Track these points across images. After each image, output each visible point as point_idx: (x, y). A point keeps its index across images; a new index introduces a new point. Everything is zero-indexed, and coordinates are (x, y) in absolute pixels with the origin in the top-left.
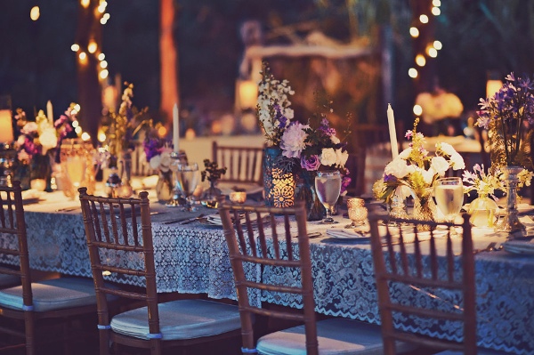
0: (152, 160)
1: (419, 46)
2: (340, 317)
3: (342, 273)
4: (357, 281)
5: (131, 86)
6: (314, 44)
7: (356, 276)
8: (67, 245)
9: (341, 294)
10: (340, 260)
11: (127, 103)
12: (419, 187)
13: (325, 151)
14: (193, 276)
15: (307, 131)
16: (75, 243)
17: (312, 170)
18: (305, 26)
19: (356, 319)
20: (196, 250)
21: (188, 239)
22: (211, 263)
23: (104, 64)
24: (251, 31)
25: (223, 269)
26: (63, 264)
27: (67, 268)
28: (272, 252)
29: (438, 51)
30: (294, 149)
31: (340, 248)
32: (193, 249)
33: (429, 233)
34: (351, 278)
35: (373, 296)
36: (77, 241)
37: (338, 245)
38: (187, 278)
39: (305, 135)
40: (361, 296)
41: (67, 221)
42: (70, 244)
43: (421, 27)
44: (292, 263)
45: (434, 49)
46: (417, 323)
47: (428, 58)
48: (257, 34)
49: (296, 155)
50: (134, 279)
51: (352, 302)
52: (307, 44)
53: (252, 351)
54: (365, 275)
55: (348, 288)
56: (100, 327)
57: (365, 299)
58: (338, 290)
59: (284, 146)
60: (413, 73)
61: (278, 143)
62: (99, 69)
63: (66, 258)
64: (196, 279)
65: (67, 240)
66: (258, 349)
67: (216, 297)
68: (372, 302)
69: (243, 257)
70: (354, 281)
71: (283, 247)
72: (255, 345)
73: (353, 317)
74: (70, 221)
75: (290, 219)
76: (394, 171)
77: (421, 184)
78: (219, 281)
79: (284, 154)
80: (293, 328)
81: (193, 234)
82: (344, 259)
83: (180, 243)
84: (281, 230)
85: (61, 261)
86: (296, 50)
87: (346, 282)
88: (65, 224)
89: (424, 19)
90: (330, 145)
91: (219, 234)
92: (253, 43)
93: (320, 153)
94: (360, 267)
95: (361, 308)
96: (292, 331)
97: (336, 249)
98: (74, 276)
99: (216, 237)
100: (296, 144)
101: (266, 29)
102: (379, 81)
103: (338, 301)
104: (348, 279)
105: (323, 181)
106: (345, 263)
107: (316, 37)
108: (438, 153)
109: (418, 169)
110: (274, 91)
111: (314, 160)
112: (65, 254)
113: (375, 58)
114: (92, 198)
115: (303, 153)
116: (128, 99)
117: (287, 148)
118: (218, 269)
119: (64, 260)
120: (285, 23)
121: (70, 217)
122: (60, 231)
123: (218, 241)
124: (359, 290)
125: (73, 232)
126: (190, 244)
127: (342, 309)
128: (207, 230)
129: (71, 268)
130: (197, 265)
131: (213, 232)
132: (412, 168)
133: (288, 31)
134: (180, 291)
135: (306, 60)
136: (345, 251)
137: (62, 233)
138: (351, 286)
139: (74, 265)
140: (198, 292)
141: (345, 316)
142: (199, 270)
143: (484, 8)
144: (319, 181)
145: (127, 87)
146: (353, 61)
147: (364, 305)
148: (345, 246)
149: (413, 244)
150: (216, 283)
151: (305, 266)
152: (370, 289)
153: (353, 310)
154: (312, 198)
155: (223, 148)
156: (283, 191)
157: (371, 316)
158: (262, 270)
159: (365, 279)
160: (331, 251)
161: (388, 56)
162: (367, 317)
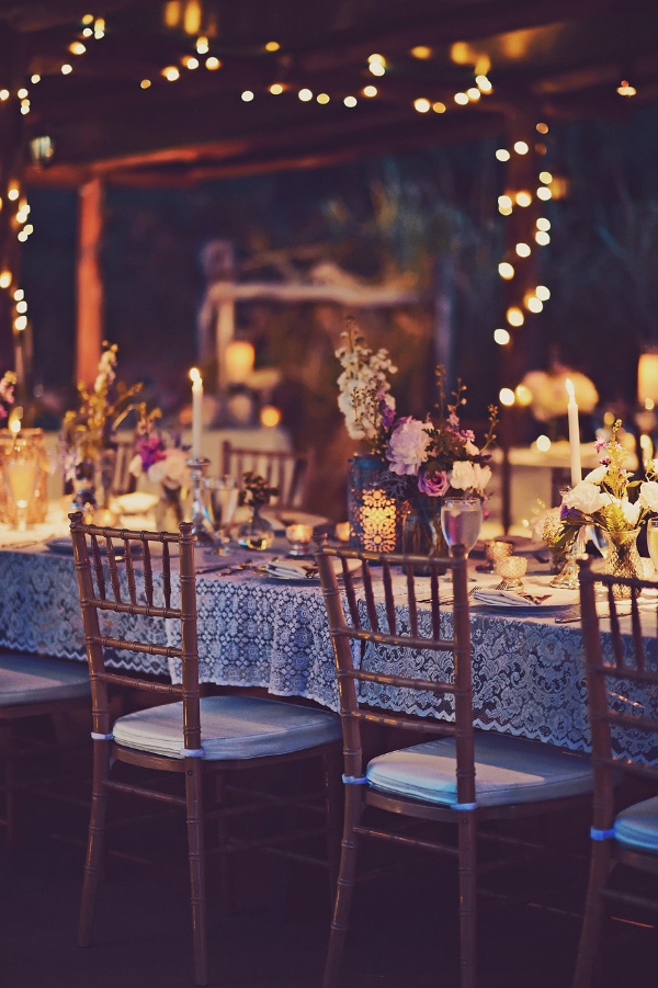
0: (152, 469)
1: (513, 293)
2: (493, 732)
3: (503, 662)
4: (527, 674)
5: (115, 348)
6: (322, 282)
7: (526, 667)
8: (18, 602)
9: (499, 696)
10: (502, 640)
11: (108, 376)
12: (617, 528)
13: (457, 465)
14: (242, 659)
15: (431, 434)
16: (32, 599)
17: (437, 495)
18: (307, 252)
19: (521, 736)
20: (249, 617)
21: (236, 600)
22: (276, 638)
23: (22, 307)
24: (218, 258)
25: (295, 649)
26: (10, 633)
27: (15, 640)
28: (383, 624)
29: (544, 302)
30: (407, 462)
31: (502, 622)
32: (244, 616)
33: (630, 601)
34: (518, 670)
35: (552, 700)
36: (36, 597)
37: (497, 618)
38: (232, 663)
39: (427, 440)
40: (532, 698)
41: (21, 564)
42: (23, 601)
43: (517, 263)
44: (417, 642)
45: (537, 299)
46: (623, 745)
47: (527, 314)
48: (228, 263)
49: (412, 471)
50: (137, 660)
51: (515, 708)
52: (309, 281)
53: (359, 781)
54: (541, 666)
55: (511, 685)
56: (96, 736)
57: (538, 704)
58: (494, 688)
59: (393, 456)
60: (502, 337)
61: (383, 450)
62: (14, 314)
63: (15, 624)
64: (246, 663)
65: (19, 595)
66: (369, 778)
67: (281, 694)
68: (550, 709)
69: (354, 632)
70: (522, 676)
71: (402, 618)
72: (364, 772)
73: (516, 733)
74: (26, 564)
75: (392, 572)
76: (582, 503)
77: (621, 524)
78: (289, 667)
79: (392, 469)
80: (418, 746)
81: (245, 592)
82: (507, 640)
83: (222, 605)
84: (378, 589)
85: (7, 627)
86: (292, 291)
87: (509, 676)
88: (16, 568)
89: (523, 250)
90: (464, 457)
91: (292, 594)
92: (221, 276)
93: (449, 468)
94: (534, 653)
95: (531, 719)
96: (419, 751)
97: (496, 623)
98: (26, 653)
99: (286, 598)
100: (413, 454)
101: (242, 254)
102: (430, 346)
103: (491, 706)
104: (511, 673)
105: (455, 513)
106: (509, 646)
107: (326, 271)
108: (649, 475)
109: (615, 500)
110: (365, 366)
111: (439, 481)
112: (14, 617)
113: (424, 307)
114: (92, 530)
115: (423, 468)
116: (109, 369)
117: (397, 459)
118: (287, 649)
119: (11, 626)
120: (274, 245)
121: (26, 557)
122: (8, 579)
123: (289, 604)
124: (530, 689)
125: (31, 582)
126: (240, 607)
127: (498, 720)
128: (269, 587)
129: (22, 640)
130: (251, 640)
131: (279, 589)
132: (606, 498)
133: (278, 259)
134: (219, 682)
135: (308, 307)
136: (509, 627)
137: (10, 583)
138: (517, 683)
139: (27, 634)
140: (248, 685)
141: (501, 729)
142: (251, 649)
143: (604, 233)
144: (447, 513)
145: (106, 349)
146: (386, 313)
147: (536, 714)
148: (510, 619)
149: (608, 620)
150: (284, 671)
151: (462, 649)
152: (548, 688)
153: (516, 721)
154: (431, 539)
155: (241, 452)
156: (381, 527)
157: (546, 731)
158: (363, 653)
159: (541, 672)
160: (487, 625)
161: (445, 306)
162: (539, 732)
